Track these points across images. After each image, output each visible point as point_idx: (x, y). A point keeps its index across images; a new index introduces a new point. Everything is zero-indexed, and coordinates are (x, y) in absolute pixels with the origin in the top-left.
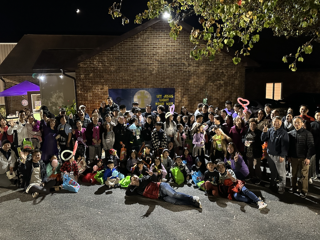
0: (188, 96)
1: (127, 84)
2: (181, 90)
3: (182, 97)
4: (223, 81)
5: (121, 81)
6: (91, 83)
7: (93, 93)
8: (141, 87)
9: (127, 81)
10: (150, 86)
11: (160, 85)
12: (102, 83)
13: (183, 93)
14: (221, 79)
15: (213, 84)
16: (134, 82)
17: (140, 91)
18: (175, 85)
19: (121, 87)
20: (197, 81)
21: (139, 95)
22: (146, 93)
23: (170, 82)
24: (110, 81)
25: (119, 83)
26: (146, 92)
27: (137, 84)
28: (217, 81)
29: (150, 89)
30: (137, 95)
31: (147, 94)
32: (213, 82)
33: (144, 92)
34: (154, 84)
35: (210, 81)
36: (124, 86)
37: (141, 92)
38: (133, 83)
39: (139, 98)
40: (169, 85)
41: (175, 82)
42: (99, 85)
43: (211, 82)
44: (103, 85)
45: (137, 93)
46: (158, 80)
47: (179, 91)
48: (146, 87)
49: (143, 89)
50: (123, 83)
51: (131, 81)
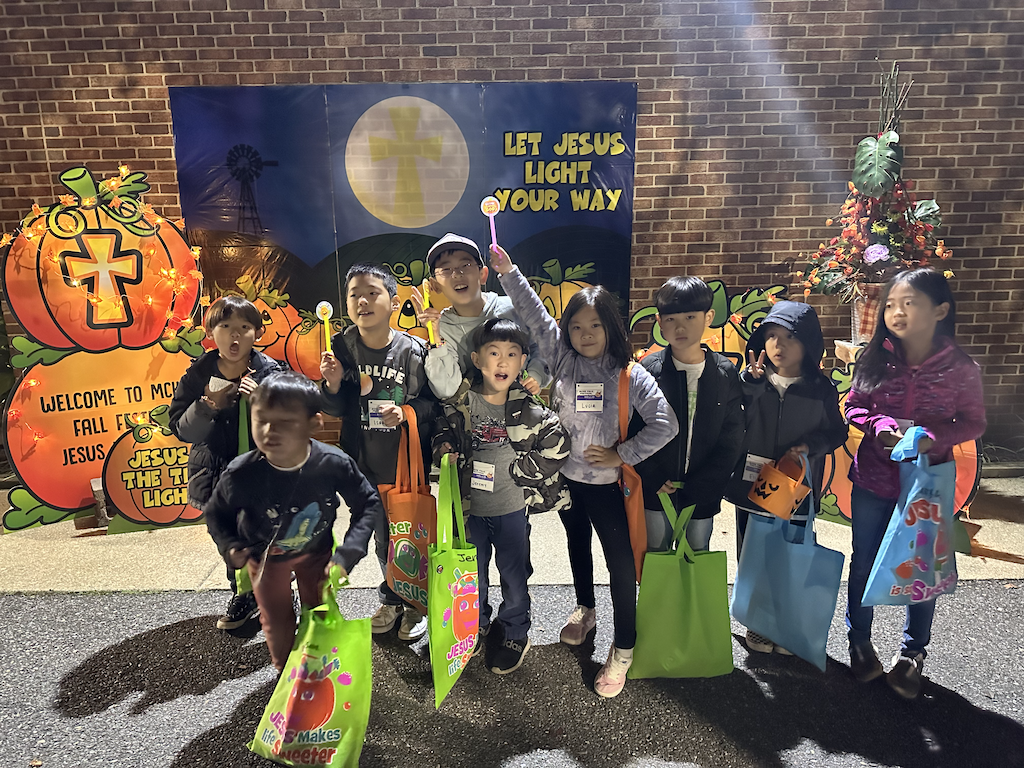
0: (729, 143)
1: (294, 54)
2: (684, 95)
3: (690, 149)
4: (998, 28)
5: (254, 29)
6: (50, 47)
7: (72, 120)
8: (394, 76)
9: (291, 28)
10: (457, 64)
11: (533, 62)
12: (122, 45)
13: (695, 120)
14: (992, 16)
15: (927, 54)
16: (346, 39)
17: (387, 103)
18: (642, 60)
19: (252, 75)
20: (800, 32)
21: (383, 134)
22: (426, 117)
23: (599, 35)
24: (179, 31)
25: (237, 42)
26: (429, 110)
27: (367, 52)
28: (959, 28)
29: (455, 93)
30: (366, 133)
31: (437, 125)
32: (927, 36)
33: (416, 113)
34: (487, 50)
35: (903, 29)
36: (276, 71)
37: (394, 114)
38: (333, 41)
39: (382, 157)
40: (597, 61)
41: (641, 34)
42: (108, 58)
43: (913, 41)
44: (131, 57)
45: (365, 119)
46: (514, 25)
47: (667, 109)
48: (427, 74)
49: (406, 90)
50: (268, 42)
51: (324, 28)
